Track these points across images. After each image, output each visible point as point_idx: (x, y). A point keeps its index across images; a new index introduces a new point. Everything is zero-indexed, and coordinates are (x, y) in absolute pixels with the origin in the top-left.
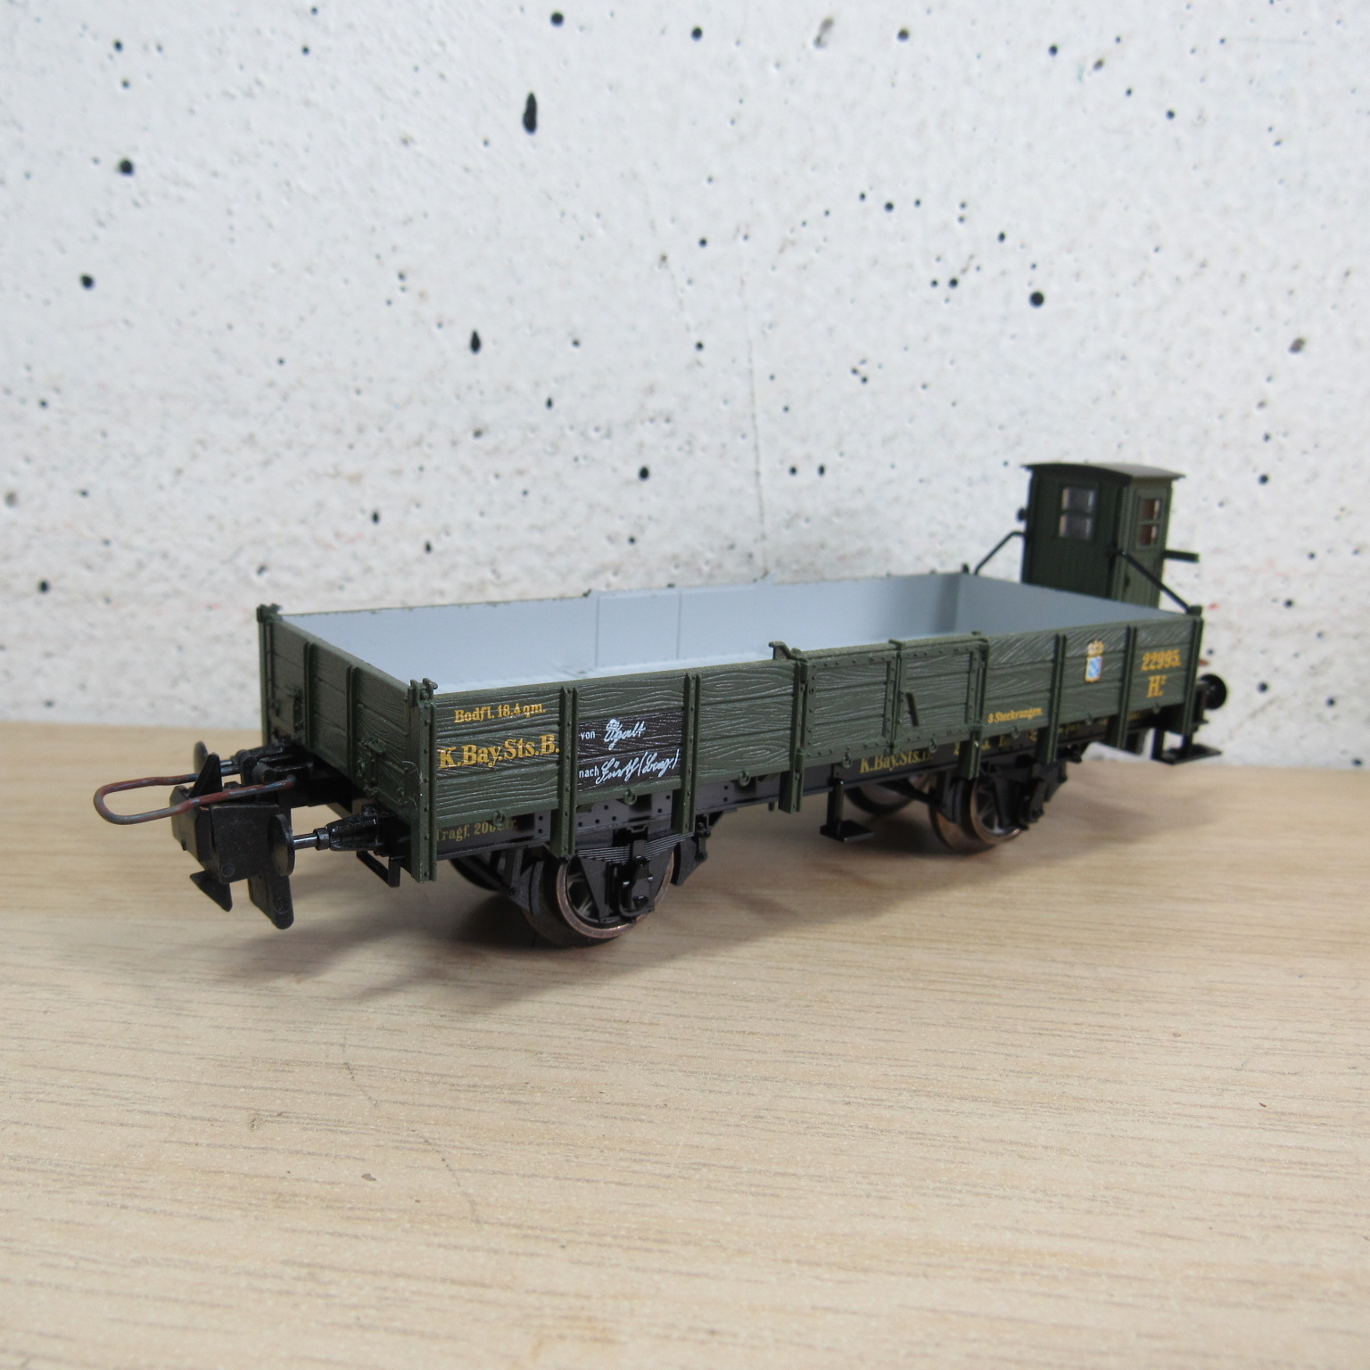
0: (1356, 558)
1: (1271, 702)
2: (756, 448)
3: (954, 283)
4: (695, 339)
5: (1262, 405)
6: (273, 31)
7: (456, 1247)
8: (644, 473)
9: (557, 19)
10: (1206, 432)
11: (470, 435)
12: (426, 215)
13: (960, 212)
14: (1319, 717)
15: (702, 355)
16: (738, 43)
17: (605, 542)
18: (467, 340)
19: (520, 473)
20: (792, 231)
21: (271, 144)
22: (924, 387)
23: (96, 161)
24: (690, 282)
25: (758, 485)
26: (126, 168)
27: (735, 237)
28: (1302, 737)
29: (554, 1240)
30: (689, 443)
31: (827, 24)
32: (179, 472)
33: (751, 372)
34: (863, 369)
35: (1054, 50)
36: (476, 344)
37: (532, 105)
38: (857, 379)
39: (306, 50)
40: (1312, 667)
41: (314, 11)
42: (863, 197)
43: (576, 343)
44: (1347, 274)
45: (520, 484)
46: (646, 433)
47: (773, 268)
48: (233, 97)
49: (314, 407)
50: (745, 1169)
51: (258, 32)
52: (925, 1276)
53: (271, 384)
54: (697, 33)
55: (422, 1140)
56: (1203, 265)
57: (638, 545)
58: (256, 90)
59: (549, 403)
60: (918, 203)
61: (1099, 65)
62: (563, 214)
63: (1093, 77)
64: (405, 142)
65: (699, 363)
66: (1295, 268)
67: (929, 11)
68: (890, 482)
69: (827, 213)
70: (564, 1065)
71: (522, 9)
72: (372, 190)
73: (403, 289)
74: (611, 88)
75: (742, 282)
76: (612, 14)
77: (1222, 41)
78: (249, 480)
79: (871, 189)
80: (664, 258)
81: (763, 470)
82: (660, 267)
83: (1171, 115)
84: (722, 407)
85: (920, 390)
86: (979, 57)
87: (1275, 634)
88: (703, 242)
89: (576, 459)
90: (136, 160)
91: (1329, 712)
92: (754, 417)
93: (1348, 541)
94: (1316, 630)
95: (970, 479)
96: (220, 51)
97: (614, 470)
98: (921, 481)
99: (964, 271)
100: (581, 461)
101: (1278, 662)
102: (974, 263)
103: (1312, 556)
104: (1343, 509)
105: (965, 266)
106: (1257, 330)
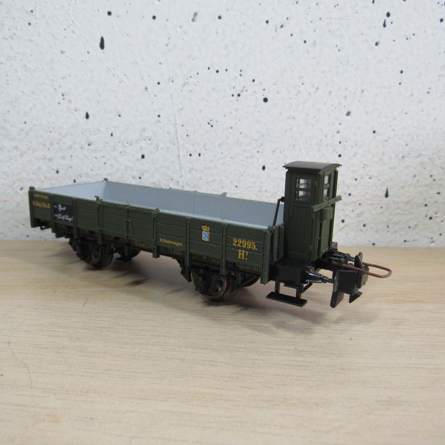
0: (370, 180)
1: (346, 226)
2: (178, 148)
3: (239, 95)
4: (158, 114)
5: (338, 132)
6: (19, 18)
7: (21, 395)
8: (143, 157)
9: (109, 13)
10: (321, 141)
11: (87, 145)
12: (70, 76)
13: (240, 73)
14: (361, 230)
15: (160, 119)
16: (167, 21)
17: (132, 179)
18: (84, 115)
19: (103, 157)
20: (187, 79)
21: (19, 54)
24: (155, 96)
25: (179, 160)
27: (169, 81)
28: (356, 237)
29: (53, 393)
30: (157, 147)
31: (195, 14)
33: (176, 124)
34: (211, 123)
35: (267, 22)
36: (87, 116)
37: (102, 40)
38: (209, 126)
39: (30, 24)
40: (358, 215)
41: (32, 11)
42: (209, 68)
43: (119, 116)
44: (363, 91)
45: (103, 160)
46: (143, 144)
47: (182, 91)
48: (7, 39)
49: (36, 137)
50: (123, 371)
51: (14, 18)
52: (166, 401)
53: (22, 130)
54: (154, 18)
55: (23, 364)
56: (317, 89)
57: (142, 179)
58: (14, 37)
59: (112, 135)
60: (226, 70)
61: (282, 26)
62: (114, 75)
63: (280, 30)
64: (62, 52)
65: (159, 121)
66: (346, 89)
67: (227, 10)
68: (222, 158)
69: (198, 74)
70: (78, 341)
71: (98, 10)
72: (52, 68)
73: (63, 99)
74: (127, 35)
75: (172, 96)
76: (127, 12)
77: (320, 19)
78: (16, 160)
79: (211, 66)
80: (146, 88)
81: (181, 155)
82: (145, 91)
83: (305, 42)
84: (167, 135)
85: (230, 129)
86: (244, 24)
87: (346, 204)
88: (159, 83)
89: (121, 152)
91: (364, 229)
92: (177, 138)
93: (367, 175)
94: (359, 203)
95: (247, 157)
96: (2, 24)
97: (133, 156)
98: (231, 158)
99: (242, 91)
100: (123, 153)
101: (347, 213)
102: (245, 89)
103: (356, 179)
104: (365, 165)
105: (242, 90)
106: (336, 109)
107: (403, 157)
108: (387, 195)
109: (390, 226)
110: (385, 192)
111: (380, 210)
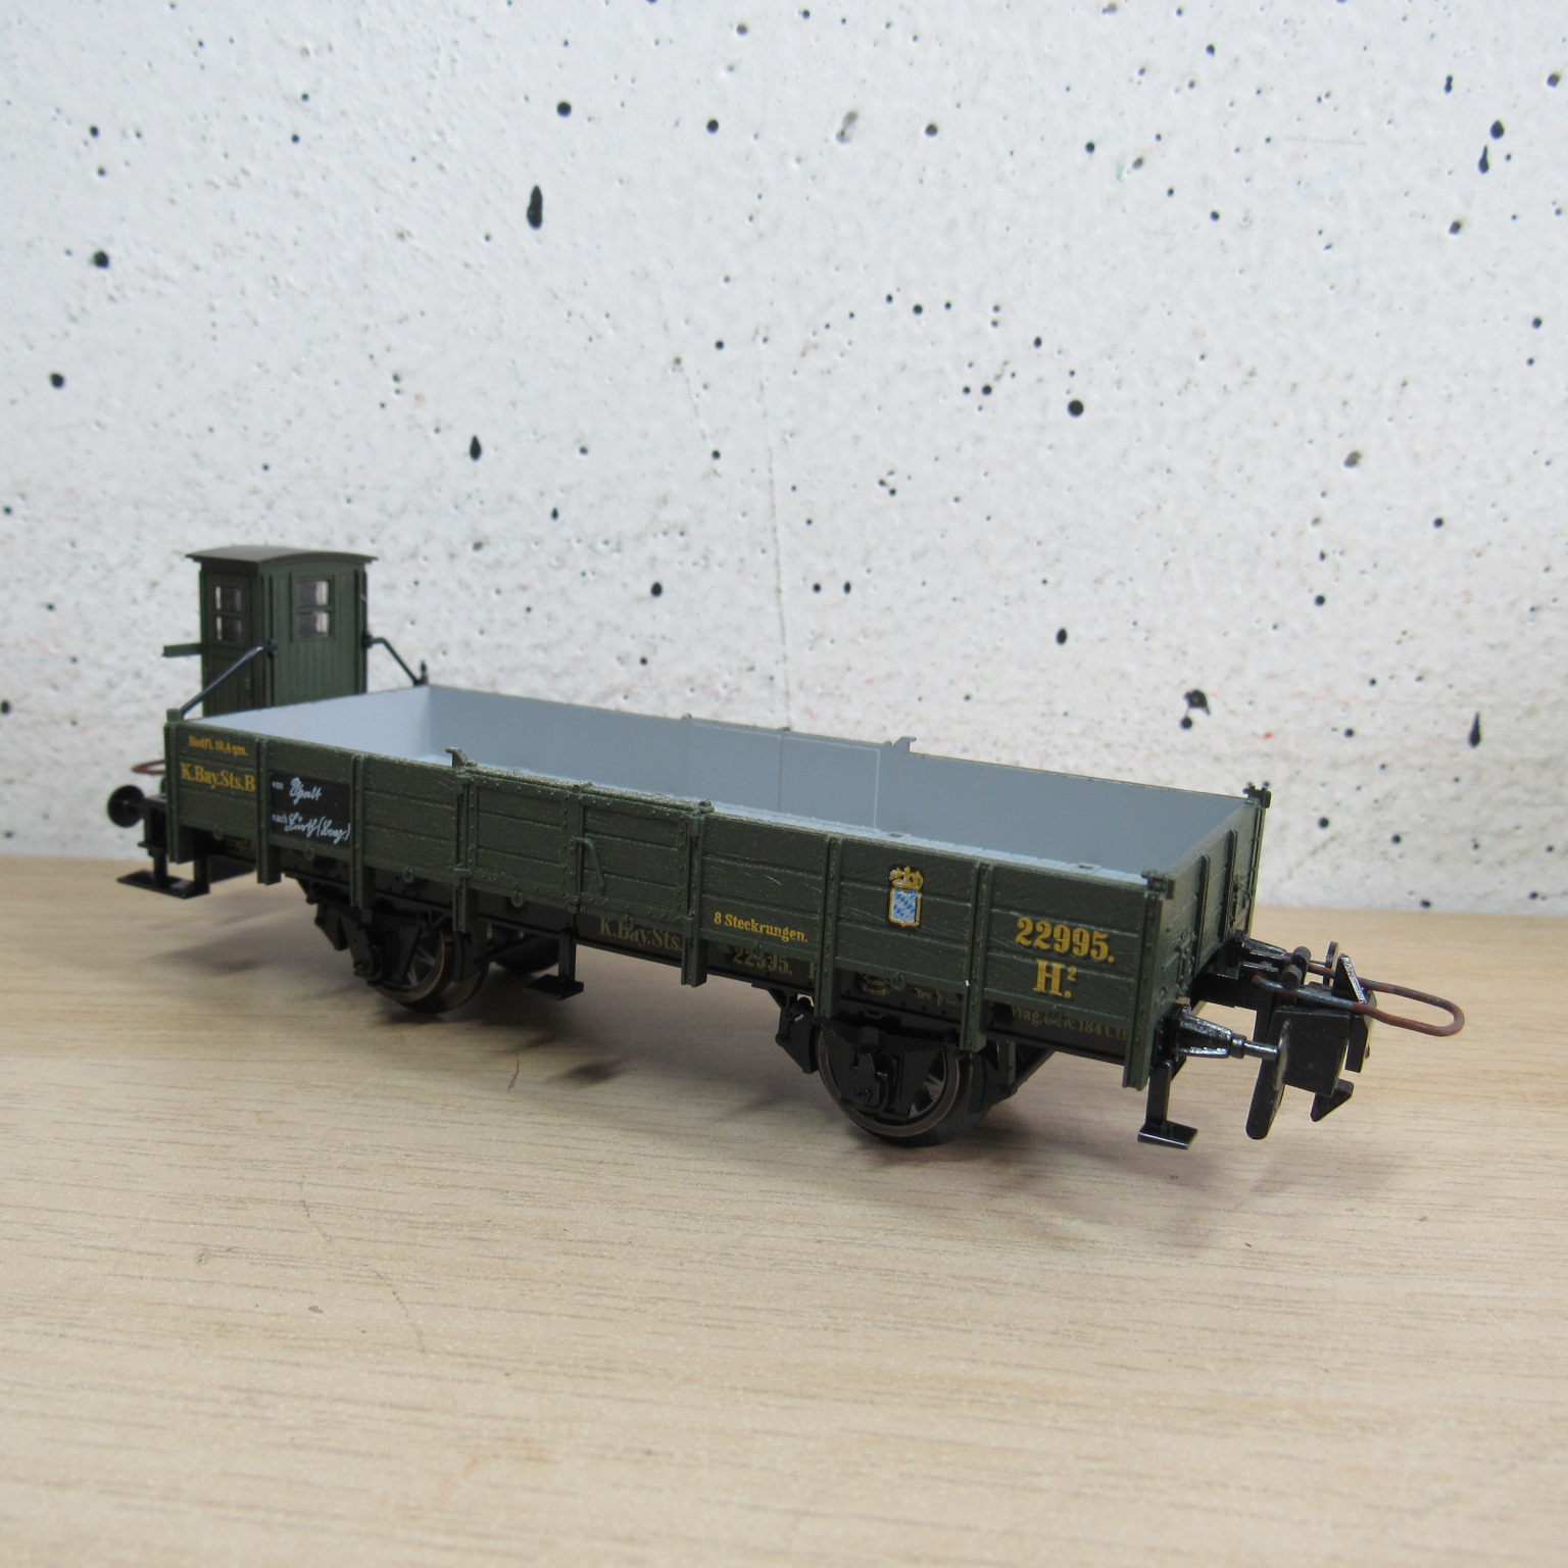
0: (1420, 684)
1: (1332, 839)
2: (777, 563)
3: (987, 390)
4: (712, 447)
5: (1316, 521)
6: (261, 119)
7: (398, 1375)
8: (657, 590)
9: (564, 109)
10: (1258, 550)
11: (470, 547)
12: (423, 314)
13: (994, 316)
14: (1384, 855)
15: (719, 464)
16: (756, 136)
17: (615, 662)
18: (467, 446)
19: (523, 588)
20: (814, 334)
21: (257, 236)
22: (957, 500)
23: (69, 253)
24: (705, 387)
25: (779, 603)
26: (101, 260)
27: (753, 339)
28: (1367, 877)
29: (499, 1369)
30: (705, 558)
31: (851, 118)
32: (154, 584)
33: (771, 482)
34: (891, 481)
35: (1090, 147)
36: (476, 450)
37: (536, 198)
38: (885, 491)
39: (295, 139)
40: (1376, 801)
41: (305, 97)
42: (890, 298)
43: (584, 451)
44: (1404, 384)
45: (524, 600)
46: (659, 547)
47: (795, 373)
48: (217, 187)
49: (301, 517)
50: (704, 1303)
51: (245, 118)
52: (872, 1403)
53: (255, 492)
54: (713, 126)
55: (374, 1274)
56: (1252, 374)
57: (649, 665)
58: (242, 179)
59: (555, 514)
60: (948, 306)
61: (1139, 163)
62: (569, 314)
63: (1132, 176)
64: (401, 236)
65: (715, 472)
66: (1349, 377)
67: (958, 106)
68: (921, 600)
69: (852, 315)
70: (530, 1203)
71: (526, 98)
72: (365, 286)
73: (398, 392)
74: (621, 182)
75: (762, 387)
76: (623, 105)
77: (1268, 140)
79: (898, 290)
80: (678, 361)
81: (784, 587)
82: (673, 370)
83: (1215, 216)
84: (740, 518)
85: (953, 504)
86: (1012, 153)
87: (1335, 765)
88: (720, 345)
89: (583, 574)
90: (110, 251)
91: (1395, 850)
92: (774, 530)
93: (1411, 667)
94: (1380, 762)
95: (1006, 598)
96: (204, 138)
97: (625, 586)
98: (954, 599)
99: (998, 377)
100: (589, 575)
101: (1339, 795)
102: (1009, 370)
103: (1373, 682)
104: (1404, 633)
105: (999, 372)
106: (1310, 442)
107: (1533, 609)
108: (1475, 738)
109: (1485, 841)
110: (1469, 728)
111: (1449, 789)
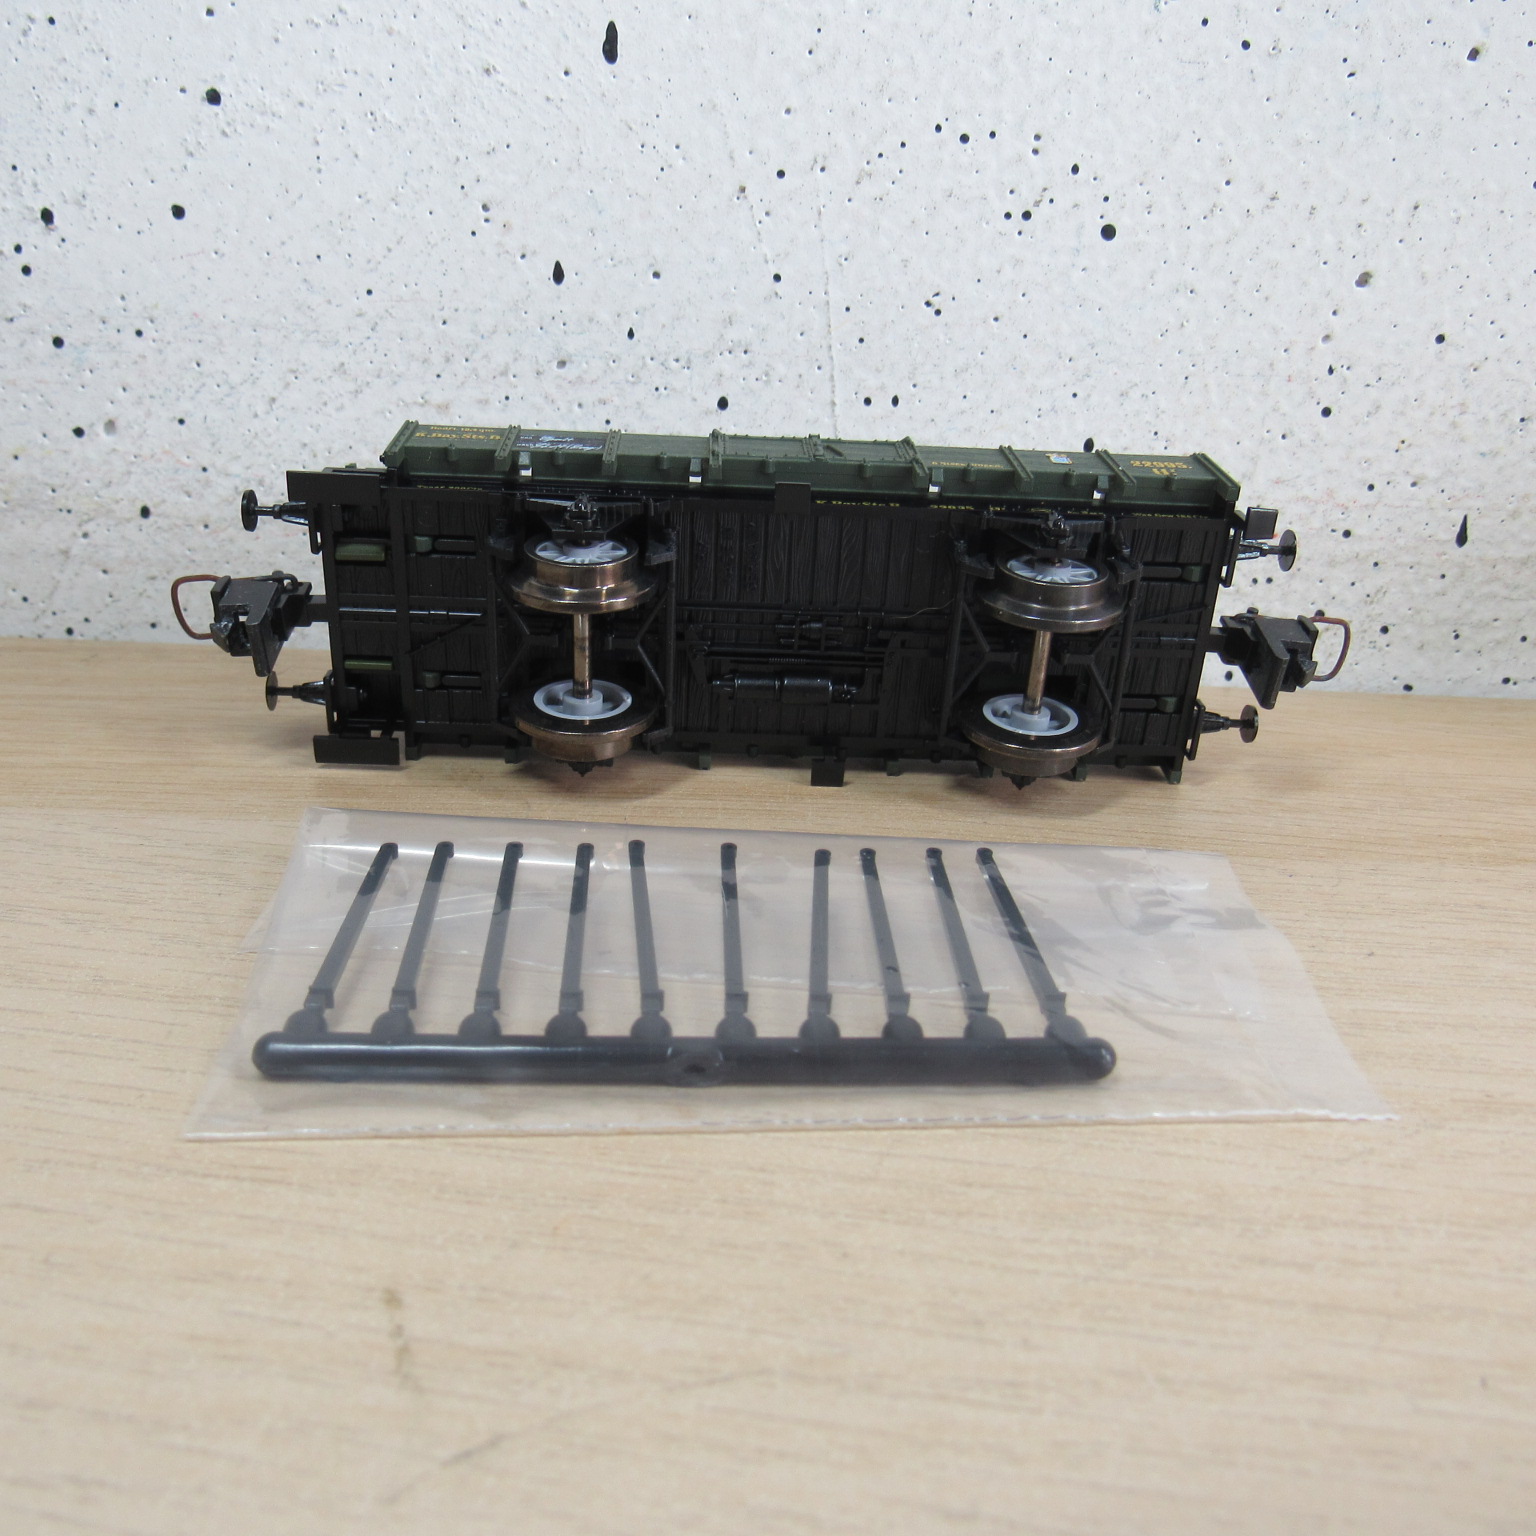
0: (1414, 489)
1: (1326, 629)
2: (832, 378)
3: (1027, 215)
4: (773, 270)
5: (1327, 338)
8: (723, 404)
10: (1271, 365)
11: (554, 365)
12: (508, 146)
13: (1034, 144)
14: (1373, 644)
15: (779, 287)
18: (550, 271)
19: (603, 402)
20: (868, 163)
21: (355, 73)
22: (996, 319)
23: (183, 90)
24: (767, 214)
25: (833, 415)
26: (214, 97)
27: (812, 169)
30: (767, 374)
32: (273, 400)
33: (828, 303)
34: (936, 301)
36: (558, 275)
37: (612, 31)
38: (931, 311)
40: (1368, 596)
42: (938, 128)
43: (656, 275)
44: (1416, 207)
45: (603, 413)
46: (726, 364)
47: (850, 200)
48: (317, 25)
49: (402, 337)
53: (360, 315)
56: (1274, 198)
58: (339, 16)
59: (631, 334)
62: (643, 145)
63: (1169, 7)
64: (487, 71)
65: (776, 294)
66: (1365, 201)
68: (962, 412)
69: (903, 145)
72: (456, 120)
73: (487, 220)
74: (690, 17)
75: (819, 213)
78: (341, 408)
79: (947, 120)
80: (743, 190)
81: (837, 401)
82: (738, 198)
83: (1246, 45)
84: (798, 337)
85: (993, 322)
87: (1332, 563)
88: (781, 174)
89: (657, 389)
90: (221, 89)
91: (1383, 639)
92: (830, 347)
93: (1407, 473)
94: (1373, 560)
95: (1039, 410)
97: (694, 400)
98: (992, 412)
99: (1037, 204)
100: (662, 390)
101: (1335, 590)
102: (1048, 196)
103: (1371, 487)
104: (1403, 442)
105: (1039, 199)
106: (1325, 263)
107: (1522, 420)
108: (1462, 539)
109: (1464, 632)
110: (1457, 529)
111: (1439, 584)
